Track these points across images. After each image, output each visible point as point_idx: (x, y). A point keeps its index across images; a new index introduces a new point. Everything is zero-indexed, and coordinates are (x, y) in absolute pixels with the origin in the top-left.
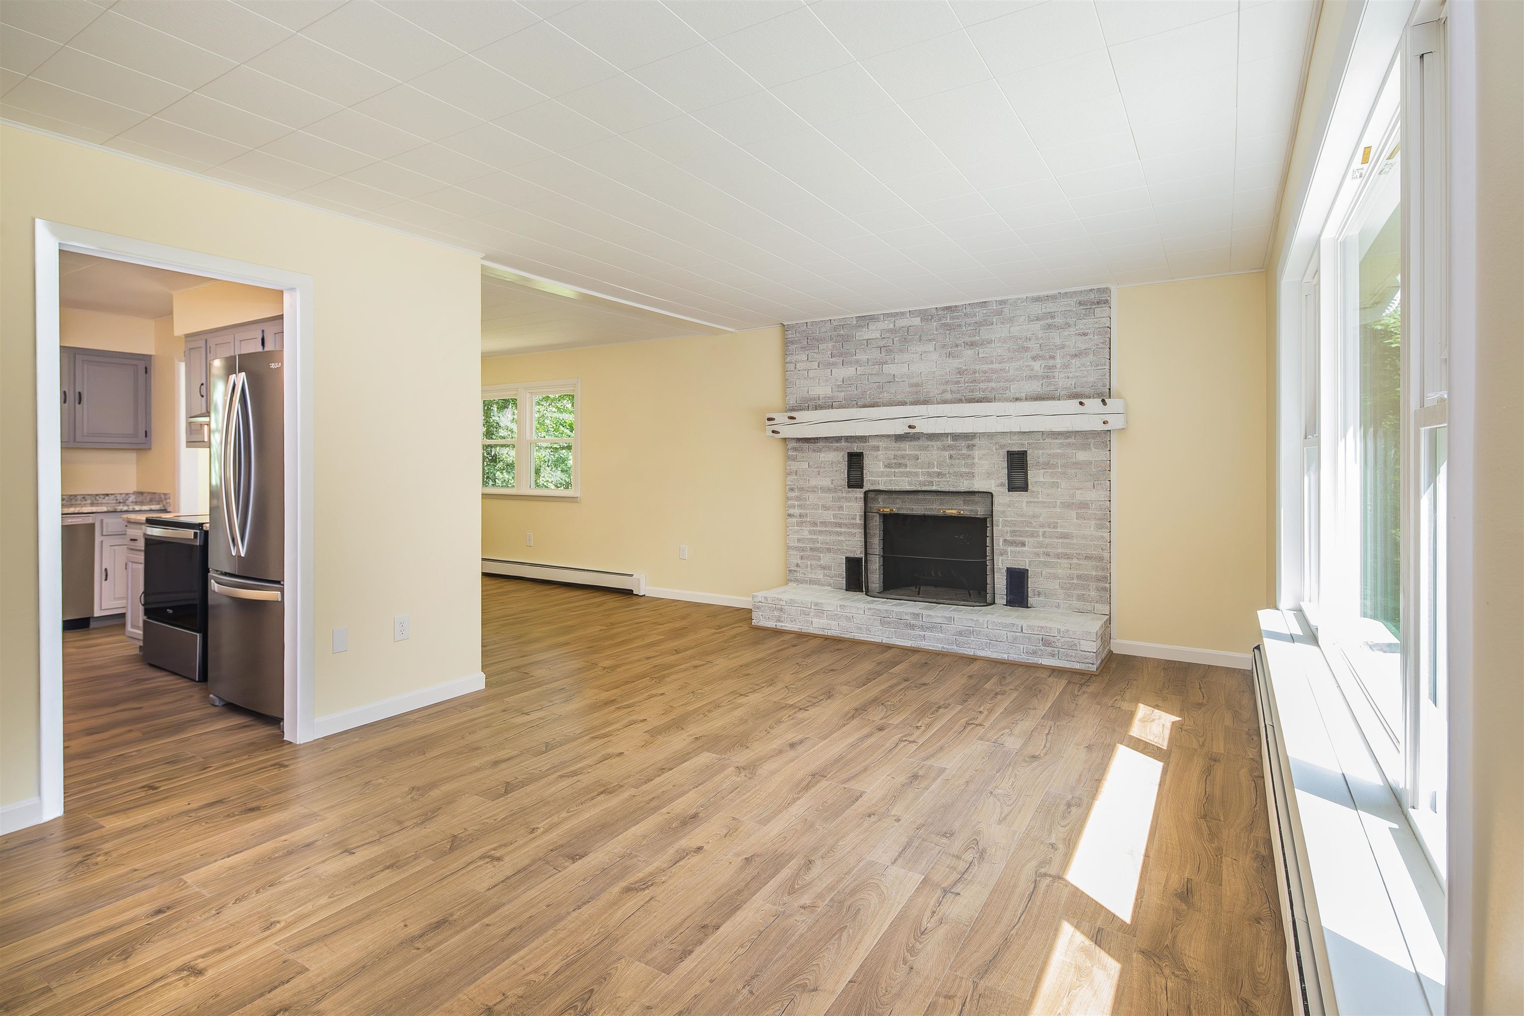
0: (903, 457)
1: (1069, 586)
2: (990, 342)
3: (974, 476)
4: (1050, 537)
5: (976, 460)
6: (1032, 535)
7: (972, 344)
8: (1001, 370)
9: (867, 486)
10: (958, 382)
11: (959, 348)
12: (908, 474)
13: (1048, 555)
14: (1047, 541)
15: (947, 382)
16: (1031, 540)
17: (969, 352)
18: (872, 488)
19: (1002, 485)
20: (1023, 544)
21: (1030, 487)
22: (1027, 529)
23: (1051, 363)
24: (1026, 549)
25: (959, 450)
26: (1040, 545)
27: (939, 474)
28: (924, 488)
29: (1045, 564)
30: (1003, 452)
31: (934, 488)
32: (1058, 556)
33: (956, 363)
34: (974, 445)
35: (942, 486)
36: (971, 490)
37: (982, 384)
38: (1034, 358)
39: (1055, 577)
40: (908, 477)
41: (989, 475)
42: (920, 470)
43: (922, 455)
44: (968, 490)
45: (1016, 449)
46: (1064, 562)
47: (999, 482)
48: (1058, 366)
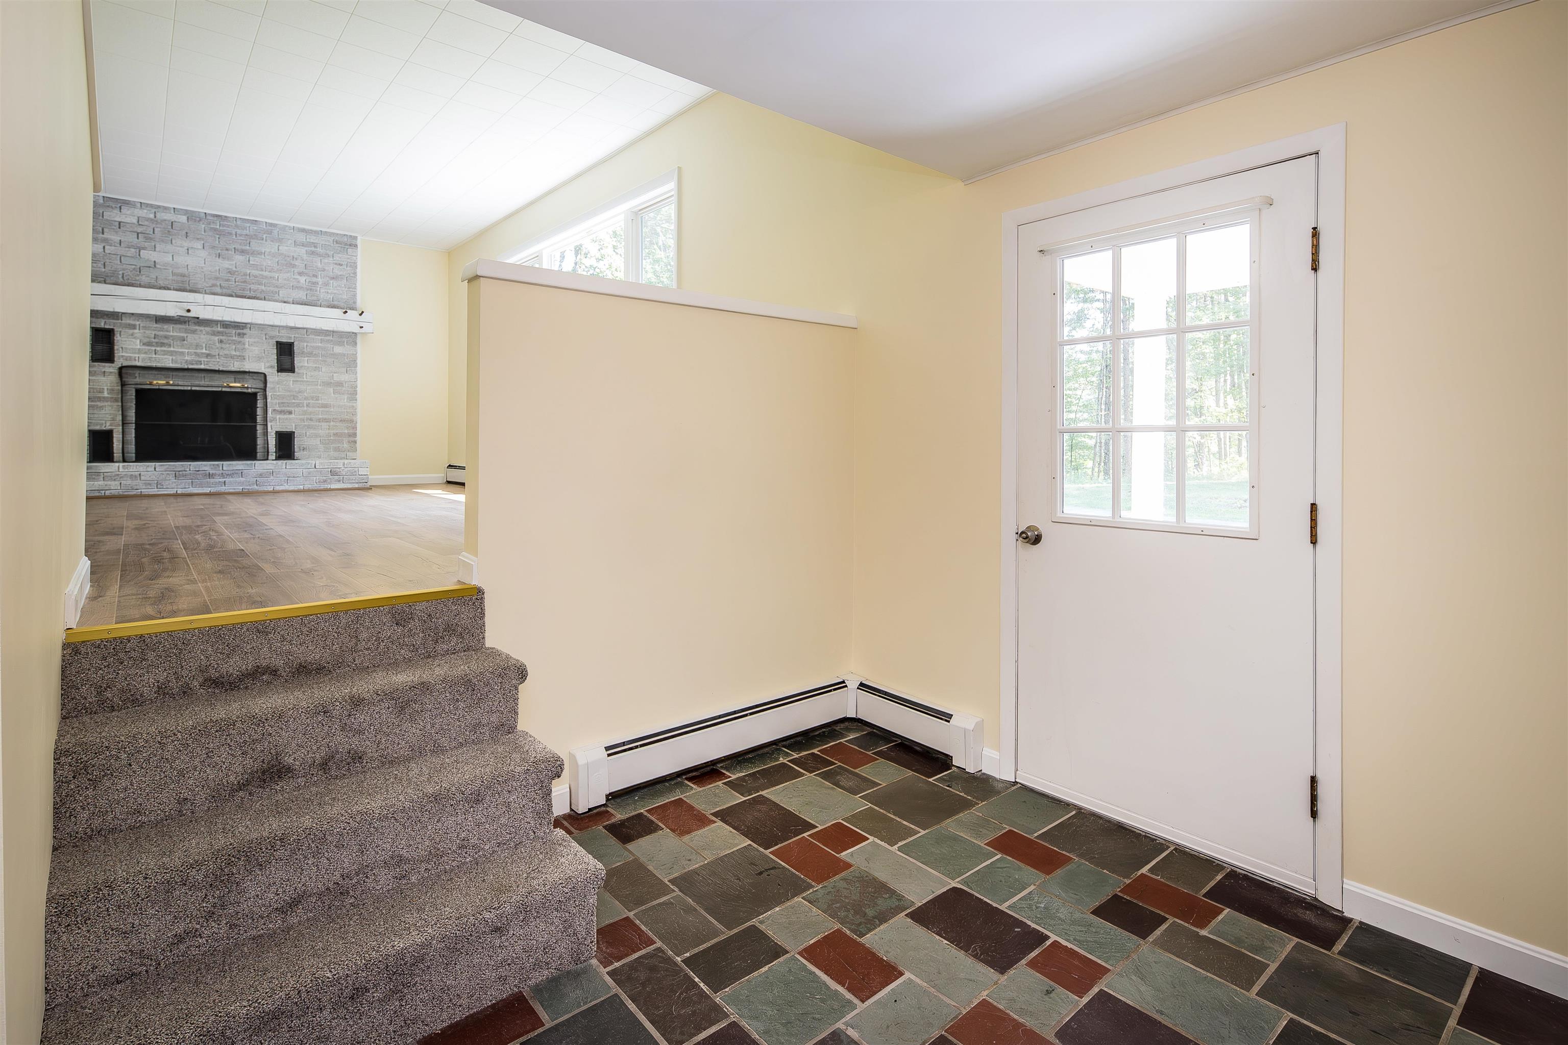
0: (166, 337)
1: (327, 442)
2: (260, 253)
3: (244, 359)
4: (313, 407)
5: (247, 346)
6: (298, 405)
7: (243, 252)
8: (271, 278)
9: (119, 362)
10: (228, 280)
11: (230, 252)
12: (172, 353)
13: (311, 420)
14: (310, 409)
15: (217, 278)
16: (296, 409)
17: (239, 258)
18: (126, 363)
19: (272, 367)
20: (290, 413)
21: (296, 370)
22: (293, 401)
23: (314, 280)
24: (292, 416)
25: (230, 336)
26: (305, 413)
27: (208, 355)
28: (191, 367)
29: (309, 427)
30: (273, 342)
31: (202, 367)
32: (319, 420)
33: (226, 264)
34: (244, 334)
35: (211, 365)
36: (242, 370)
37: (252, 285)
38: (300, 274)
39: (317, 436)
40: (171, 355)
41: (259, 359)
42: (187, 351)
43: (191, 338)
44: (238, 370)
45: (284, 340)
46: (324, 425)
47: (267, 365)
48: (320, 283)
